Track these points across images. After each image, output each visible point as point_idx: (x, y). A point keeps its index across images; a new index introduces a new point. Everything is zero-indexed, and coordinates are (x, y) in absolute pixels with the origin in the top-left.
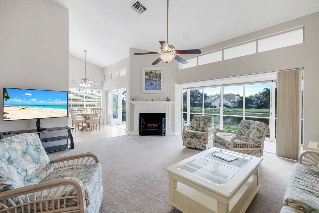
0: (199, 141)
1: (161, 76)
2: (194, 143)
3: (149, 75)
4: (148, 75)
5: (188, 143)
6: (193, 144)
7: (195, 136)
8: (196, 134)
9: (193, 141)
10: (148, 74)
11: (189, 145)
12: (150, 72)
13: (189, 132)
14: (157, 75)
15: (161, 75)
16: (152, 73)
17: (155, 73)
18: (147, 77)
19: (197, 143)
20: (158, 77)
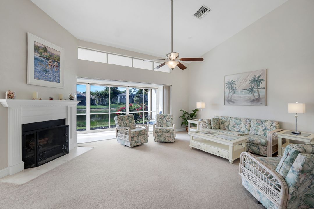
0: (143, 136)
1: (59, 60)
2: (140, 140)
3: (41, 52)
4: (39, 51)
5: (135, 142)
6: (139, 142)
7: (141, 133)
8: (141, 132)
9: (139, 138)
10: (38, 49)
11: (136, 143)
12: (43, 49)
13: (135, 132)
14: (54, 56)
15: (60, 58)
16: (46, 51)
17: (51, 53)
18: (38, 55)
19: (142, 139)
20: (55, 62)
